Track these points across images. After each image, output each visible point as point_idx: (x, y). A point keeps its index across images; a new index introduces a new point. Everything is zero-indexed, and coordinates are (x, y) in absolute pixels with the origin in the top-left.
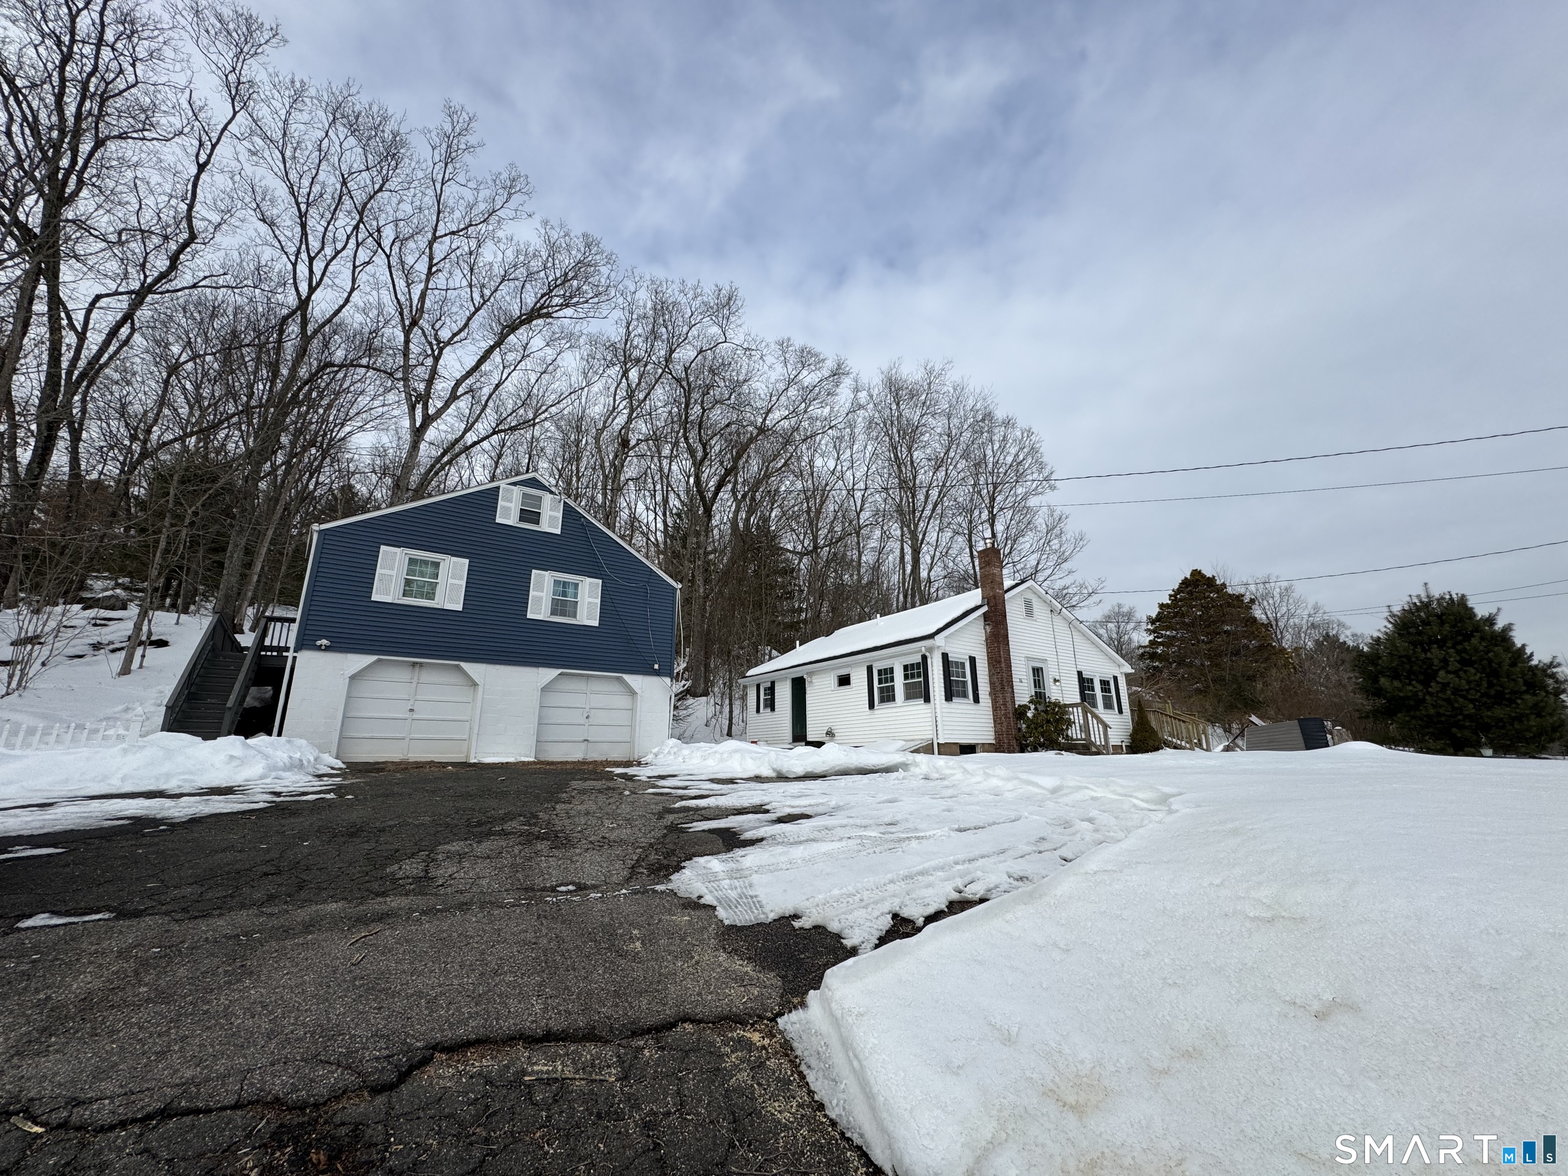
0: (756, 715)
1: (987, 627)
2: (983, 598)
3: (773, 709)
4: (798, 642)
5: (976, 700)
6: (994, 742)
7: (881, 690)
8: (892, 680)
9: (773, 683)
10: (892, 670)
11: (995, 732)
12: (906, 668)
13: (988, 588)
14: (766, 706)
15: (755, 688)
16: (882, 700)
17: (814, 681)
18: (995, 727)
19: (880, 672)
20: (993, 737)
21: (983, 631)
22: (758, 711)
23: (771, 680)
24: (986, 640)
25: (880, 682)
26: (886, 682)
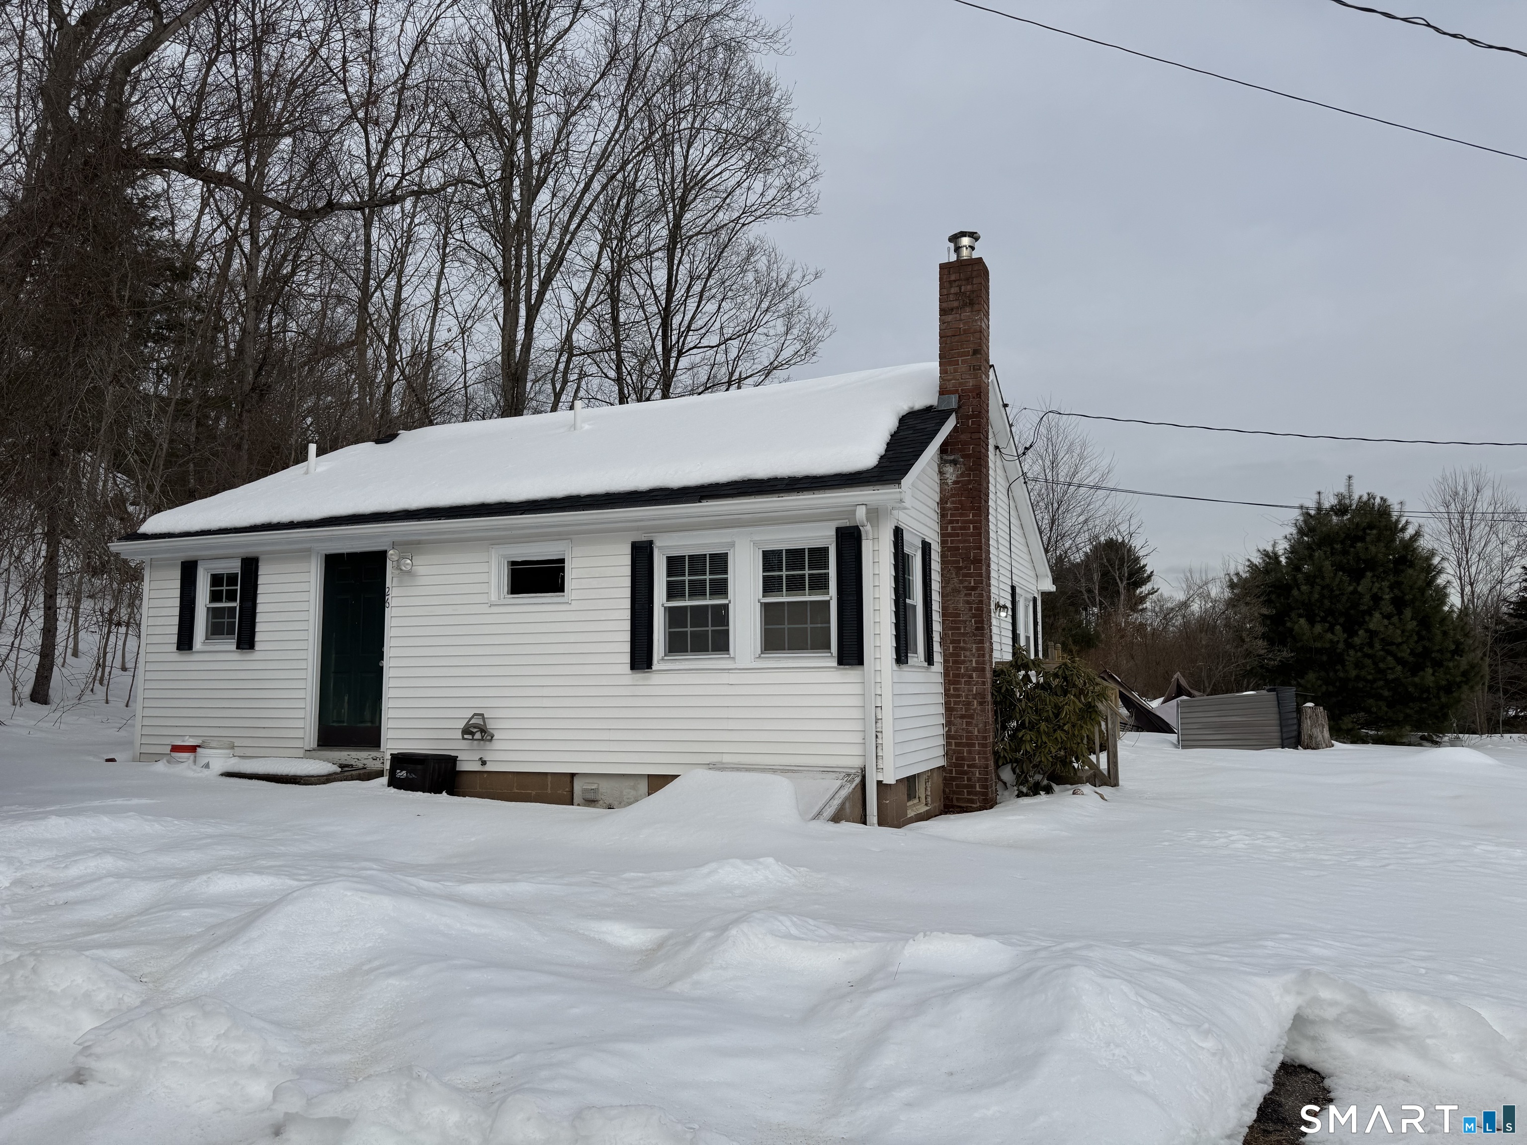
1: (949, 469)
2: (943, 392)
3: (247, 642)
4: (313, 448)
5: (929, 660)
6: (941, 762)
7: (674, 616)
8: (721, 588)
9: (251, 566)
10: (720, 562)
11: (948, 736)
12: (771, 559)
13: (962, 367)
14: (216, 630)
15: (177, 574)
16: (676, 646)
17: (420, 570)
18: (949, 723)
19: (674, 564)
20: (941, 752)
21: (937, 478)
22: (185, 642)
23: (250, 551)
24: (942, 502)
25: (673, 591)
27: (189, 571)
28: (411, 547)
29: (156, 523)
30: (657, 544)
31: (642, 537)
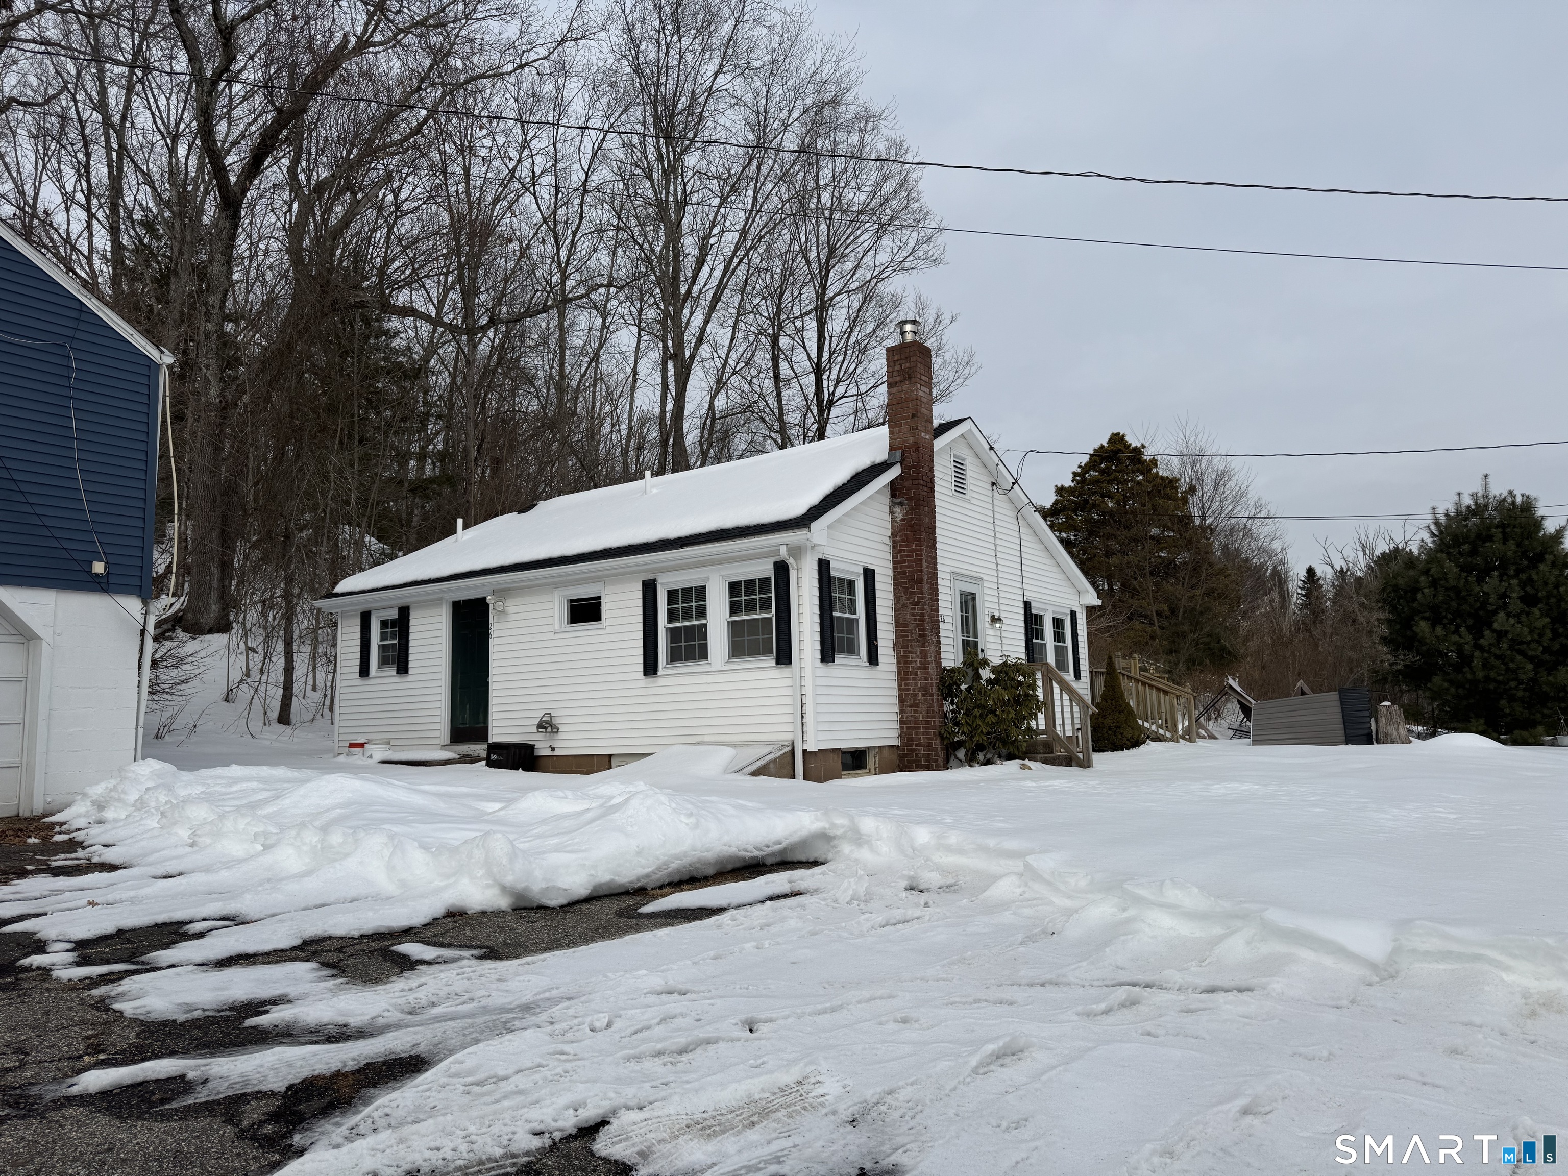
0: (360, 682)
1: (898, 510)
2: (892, 449)
3: (403, 668)
4: (460, 521)
5: (873, 659)
6: (896, 742)
7: (674, 634)
8: (702, 612)
9: (404, 612)
10: (701, 592)
11: (902, 722)
12: (734, 588)
13: (905, 428)
14: (384, 662)
15: (358, 621)
16: (675, 657)
17: (510, 609)
18: (902, 712)
19: (672, 595)
20: (895, 734)
21: (889, 518)
22: (364, 671)
23: (403, 602)
24: (894, 535)
25: (672, 616)
26: (687, 616)
27: (366, 618)
28: (503, 593)
29: (344, 586)
30: (660, 581)
31: (649, 577)
